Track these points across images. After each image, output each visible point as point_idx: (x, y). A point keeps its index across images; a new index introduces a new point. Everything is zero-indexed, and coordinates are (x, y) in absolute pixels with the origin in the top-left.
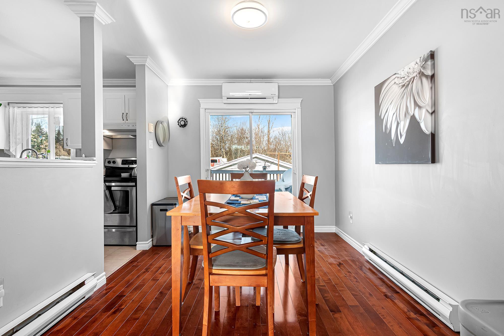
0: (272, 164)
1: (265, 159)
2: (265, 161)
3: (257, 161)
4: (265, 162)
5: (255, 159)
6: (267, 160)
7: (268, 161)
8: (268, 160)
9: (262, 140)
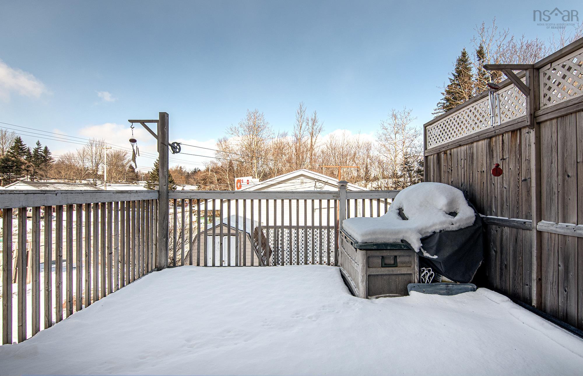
0: (326, 185)
1: (316, 177)
2: (315, 180)
3: (304, 180)
4: (316, 182)
5: (302, 178)
6: (318, 179)
7: (319, 181)
8: (320, 178)
9: (305, 156)
